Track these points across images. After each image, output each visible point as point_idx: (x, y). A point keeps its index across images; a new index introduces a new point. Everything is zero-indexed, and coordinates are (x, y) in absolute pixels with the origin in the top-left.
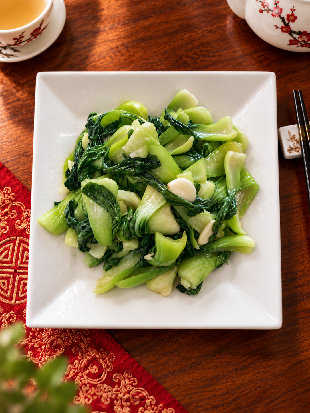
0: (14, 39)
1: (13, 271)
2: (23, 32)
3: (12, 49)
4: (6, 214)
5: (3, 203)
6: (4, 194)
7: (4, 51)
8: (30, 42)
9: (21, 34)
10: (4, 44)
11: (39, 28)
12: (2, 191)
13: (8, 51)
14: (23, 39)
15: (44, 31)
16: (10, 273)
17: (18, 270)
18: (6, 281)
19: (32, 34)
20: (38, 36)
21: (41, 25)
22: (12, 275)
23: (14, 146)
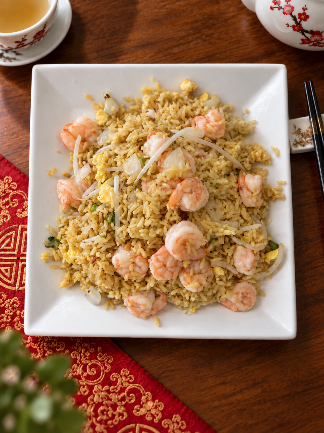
0: (16, 42)
1: (15, 258)
2: (26, 35)
3: (15, 52)
4: (7, 203)
5: (4, 192)
6: (5, 184)
7: (5, 55)
8: (33, 45)
9: (23, 37)
10: (6, 47)
11: (43, 31)
12: (3, 180)
13: (10, 55)
14: (26, 43)
15: (48, 34)
16: (13, 260)
17: (21, 257)
18: (9, 268)
19: (35, 37)
20: (42, 39)
21: (44, 27)
22: (14, 263)
23: (16, 139)
